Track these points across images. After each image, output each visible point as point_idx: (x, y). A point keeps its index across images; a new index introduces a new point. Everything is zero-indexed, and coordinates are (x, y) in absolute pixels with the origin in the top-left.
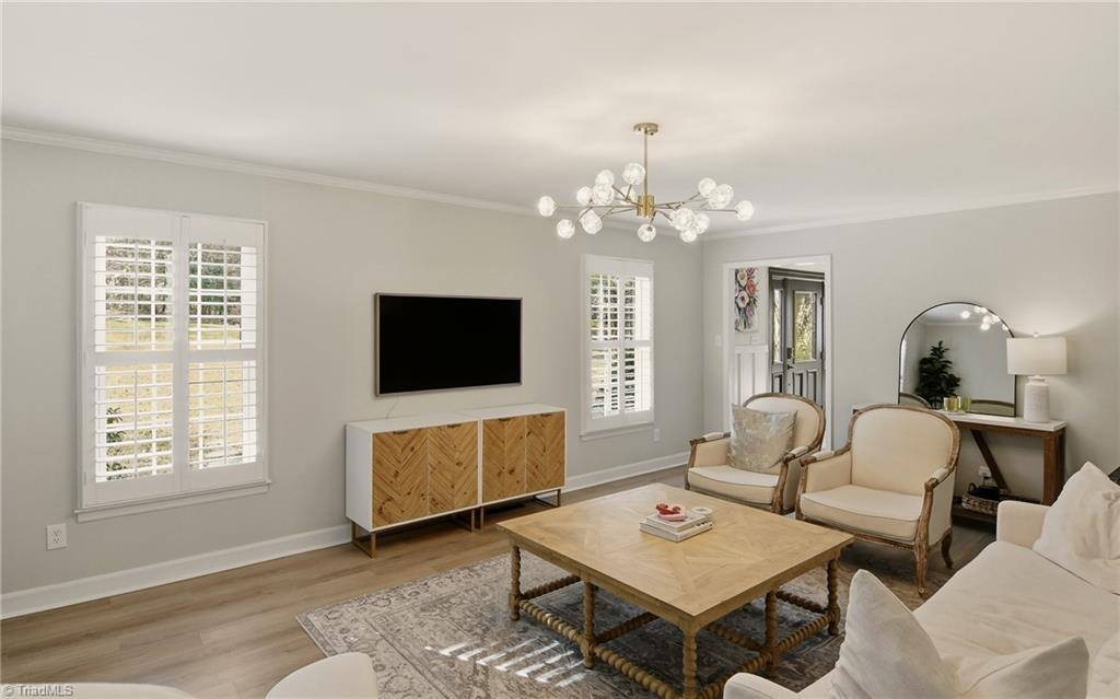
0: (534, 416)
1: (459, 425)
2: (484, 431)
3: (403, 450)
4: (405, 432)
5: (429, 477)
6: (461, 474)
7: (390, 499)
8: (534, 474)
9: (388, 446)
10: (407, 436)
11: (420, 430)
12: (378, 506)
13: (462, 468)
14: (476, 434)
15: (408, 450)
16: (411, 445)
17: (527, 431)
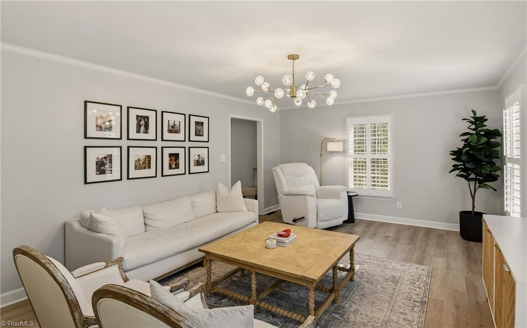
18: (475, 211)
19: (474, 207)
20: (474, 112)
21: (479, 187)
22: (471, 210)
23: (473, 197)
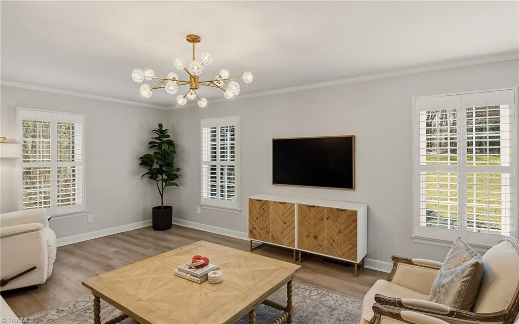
0: (331, 209)
1: (285, 203)
2: (298, 209)
3: (260, 209)
4: (261, 200)
5: (271, 224)
6: (286, 229)
7: (255, 228)
8: (331, 245)
9: (254, 205)
10: (261, 203)
11: (267, 201)
12: (251, 230)
13: (286, 226)
14: (294, 210)
15: (261, 209)
16: (263, 207)
17: (326, 217)
18: (164, 205)
19: (162, 202)
20: (160, 125)
21: (166, 185)
22: (161, 205)
23: (162, 195)
